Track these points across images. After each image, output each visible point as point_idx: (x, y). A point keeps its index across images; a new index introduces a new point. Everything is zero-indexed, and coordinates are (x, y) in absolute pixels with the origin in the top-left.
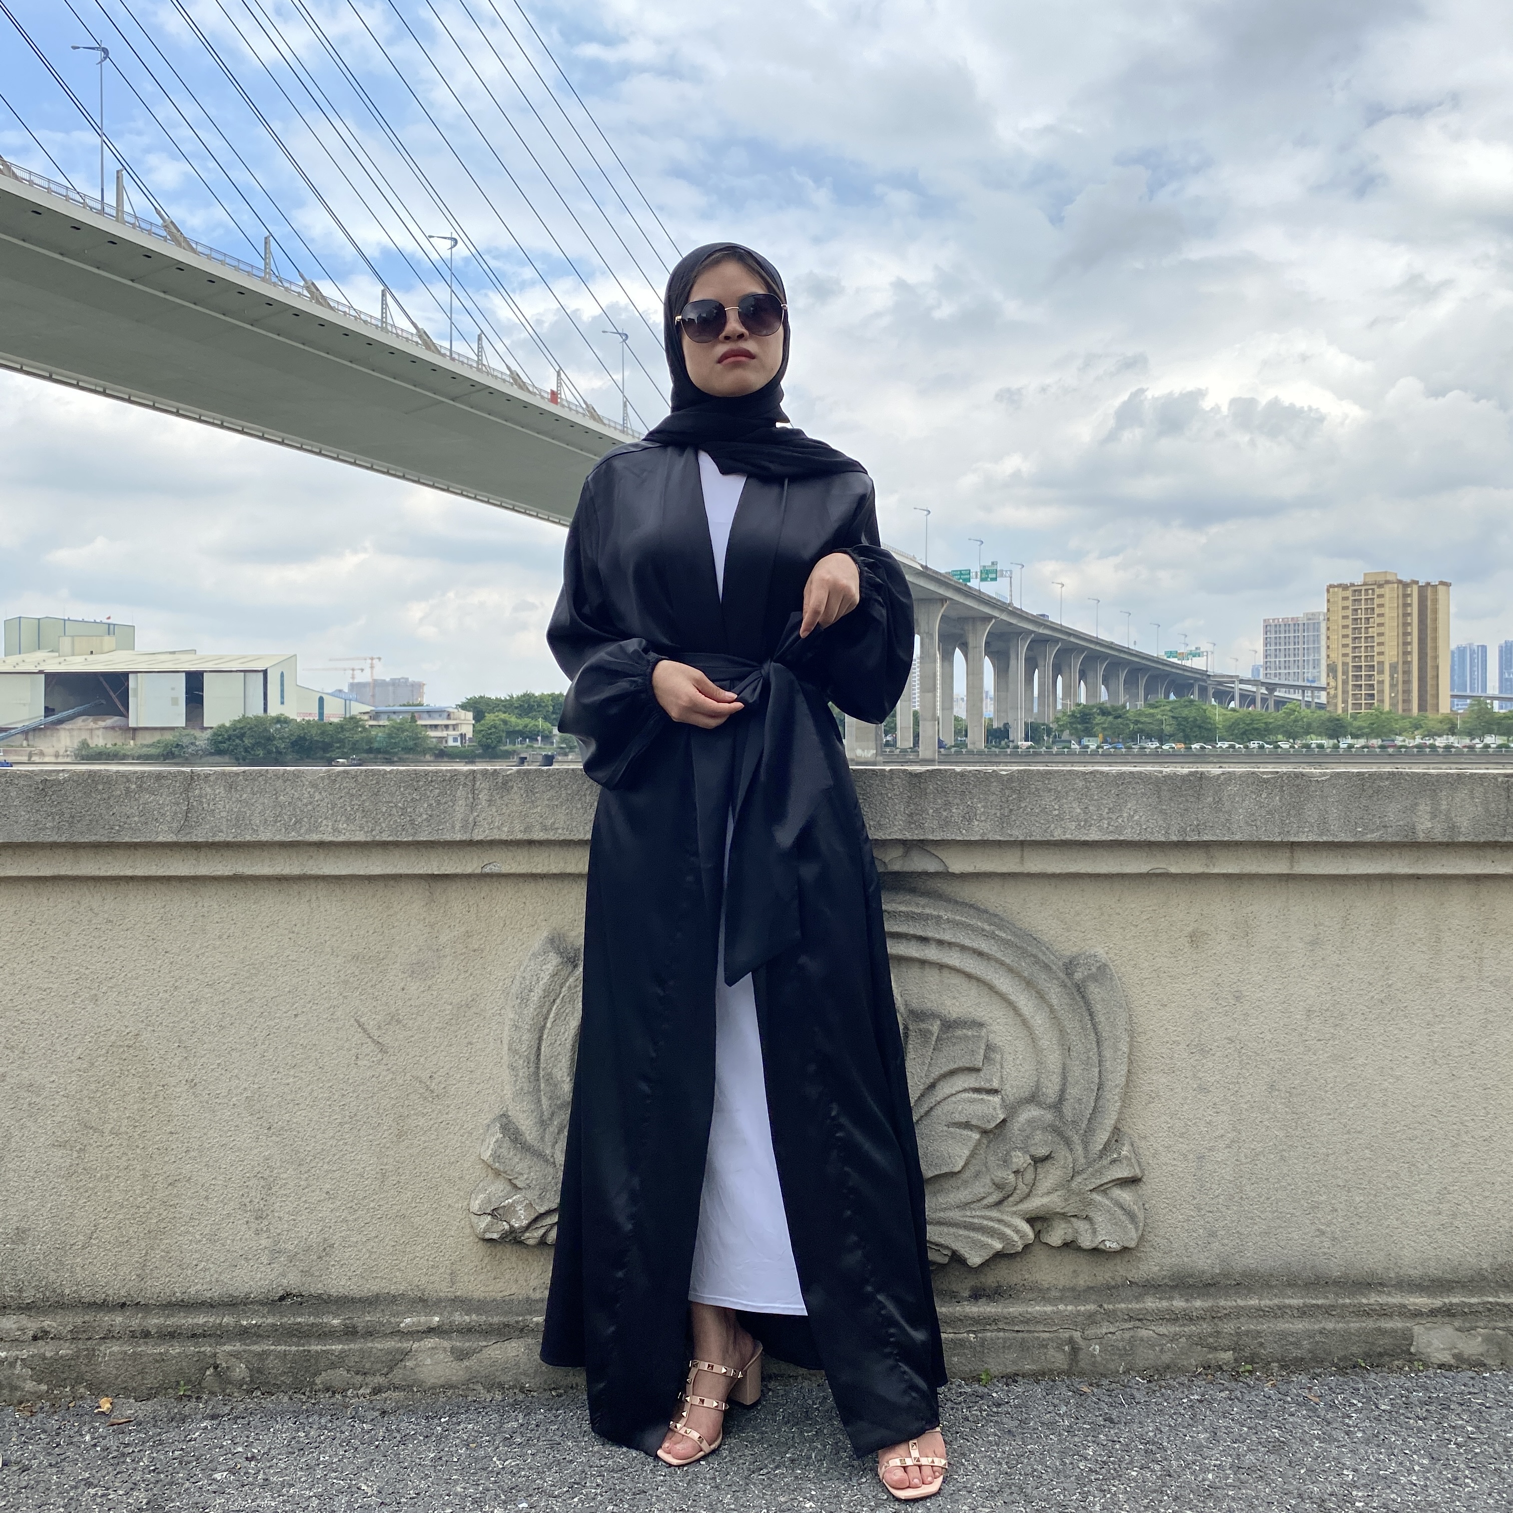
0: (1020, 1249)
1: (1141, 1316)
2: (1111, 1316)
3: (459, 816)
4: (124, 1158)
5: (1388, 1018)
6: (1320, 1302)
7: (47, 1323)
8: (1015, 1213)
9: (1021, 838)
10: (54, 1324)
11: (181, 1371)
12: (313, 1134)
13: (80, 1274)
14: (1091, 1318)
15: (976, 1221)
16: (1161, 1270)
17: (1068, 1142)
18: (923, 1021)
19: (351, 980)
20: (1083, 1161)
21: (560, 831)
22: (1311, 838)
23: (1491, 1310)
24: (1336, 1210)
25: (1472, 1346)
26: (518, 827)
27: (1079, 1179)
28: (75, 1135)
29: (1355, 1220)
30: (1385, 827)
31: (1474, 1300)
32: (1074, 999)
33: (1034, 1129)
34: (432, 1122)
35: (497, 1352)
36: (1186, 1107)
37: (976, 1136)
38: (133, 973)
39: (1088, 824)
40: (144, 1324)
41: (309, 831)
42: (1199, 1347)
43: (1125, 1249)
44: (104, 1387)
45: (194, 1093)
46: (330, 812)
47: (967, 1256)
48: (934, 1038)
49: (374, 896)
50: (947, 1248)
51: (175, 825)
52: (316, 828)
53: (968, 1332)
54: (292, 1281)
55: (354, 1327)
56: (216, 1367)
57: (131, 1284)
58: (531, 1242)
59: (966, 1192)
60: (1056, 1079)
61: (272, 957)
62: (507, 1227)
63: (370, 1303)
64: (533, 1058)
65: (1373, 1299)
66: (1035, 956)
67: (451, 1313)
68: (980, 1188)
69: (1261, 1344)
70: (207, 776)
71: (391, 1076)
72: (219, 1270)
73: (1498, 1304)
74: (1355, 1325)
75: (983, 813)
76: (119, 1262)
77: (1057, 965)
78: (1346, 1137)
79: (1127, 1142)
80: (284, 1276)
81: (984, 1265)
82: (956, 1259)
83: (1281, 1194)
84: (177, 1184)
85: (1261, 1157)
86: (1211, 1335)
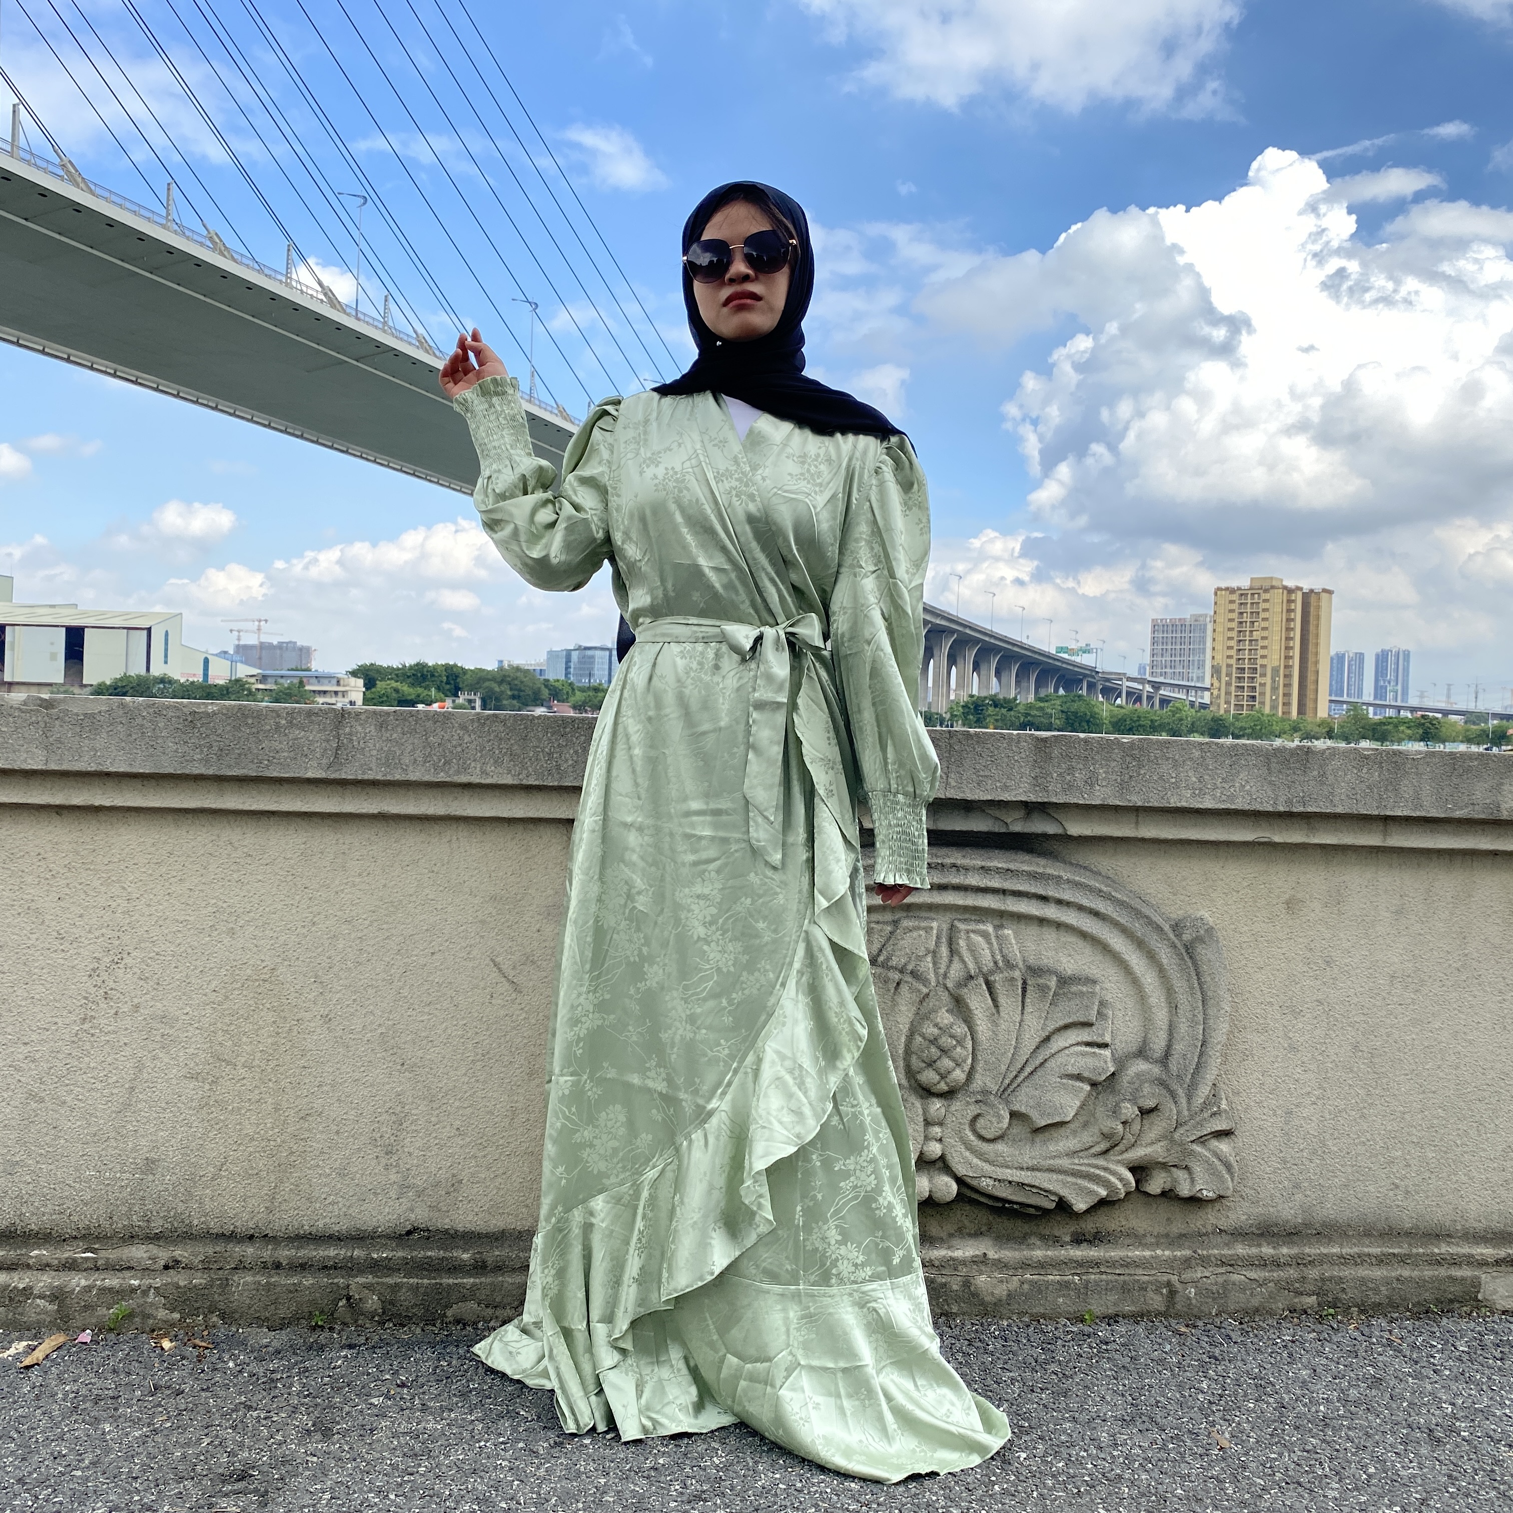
0: (1122, 1196)
1: (1233, 1262)
2: (1205, 1261)
4: (257, 1092)
5: (1464, 985)
6: (1396, 1251)
7: (178, 1253)
8: (1119, 1162)
9: (1139, 804)
10: (186, 1254)
11: (313, 1302)
12: (445, 1071)
13: (208, 1205)
14: (1187, 1263)
15: (1083, 1168)
16: (1249, 1218)
17: (1173, 1095)
18: (1040, 976)
19: (488, 919)
20: (1186, 1113)
22: (1406, 813)
24: (1410, 1166)
27: (1181, 1130)
28: (207, 1067)
29: (1427, 1175)
30: (1472, 804)
32: (1183, 959)
33: (1142, 1083)
36: (1276, 1065)
37: (1087, 1088)
38: (272, 907)
39: (1202, 793)
40: (275, 1255)
41: (458, 772)
42: (1286, 1292)
43: (1221, 1197)
44: (237, 1316)
45: (328, 1028)
46: (479, 754)
47: (1073, 1201)
48: (1051, 993)
49: (512, 839)
50: (1055, 1194)
51: (324, 761)
52: (465, 769)
53: (1073, 1274)
54: (420, 1215)
55: (484, 1262)
56: (349, 1298)
57: (260, 1216)
59: (1076, 1141)
60: (1163, 1035)
61: (411, 896)
63: (497, 1239)
65: (1443, 1249)
66: (1149, 918)
68: (1088, 1136)
69: (1343, 1290)
70: (358, 714)
71: (524, 1015)
72: (348, 1204)
74: (1428, 1273)
75: (1104, 779)
76: (249, 1194)
77: (1167, 928)
78: (1421, 1096)
79: (1223, 1096)
80: (412, 1210)
81: (1088, 1211)
82: (1063, 1206)
83: (1361, 1149)
84: (309, 1118)
85: (1343, 1114)
86: (1297, 1280)
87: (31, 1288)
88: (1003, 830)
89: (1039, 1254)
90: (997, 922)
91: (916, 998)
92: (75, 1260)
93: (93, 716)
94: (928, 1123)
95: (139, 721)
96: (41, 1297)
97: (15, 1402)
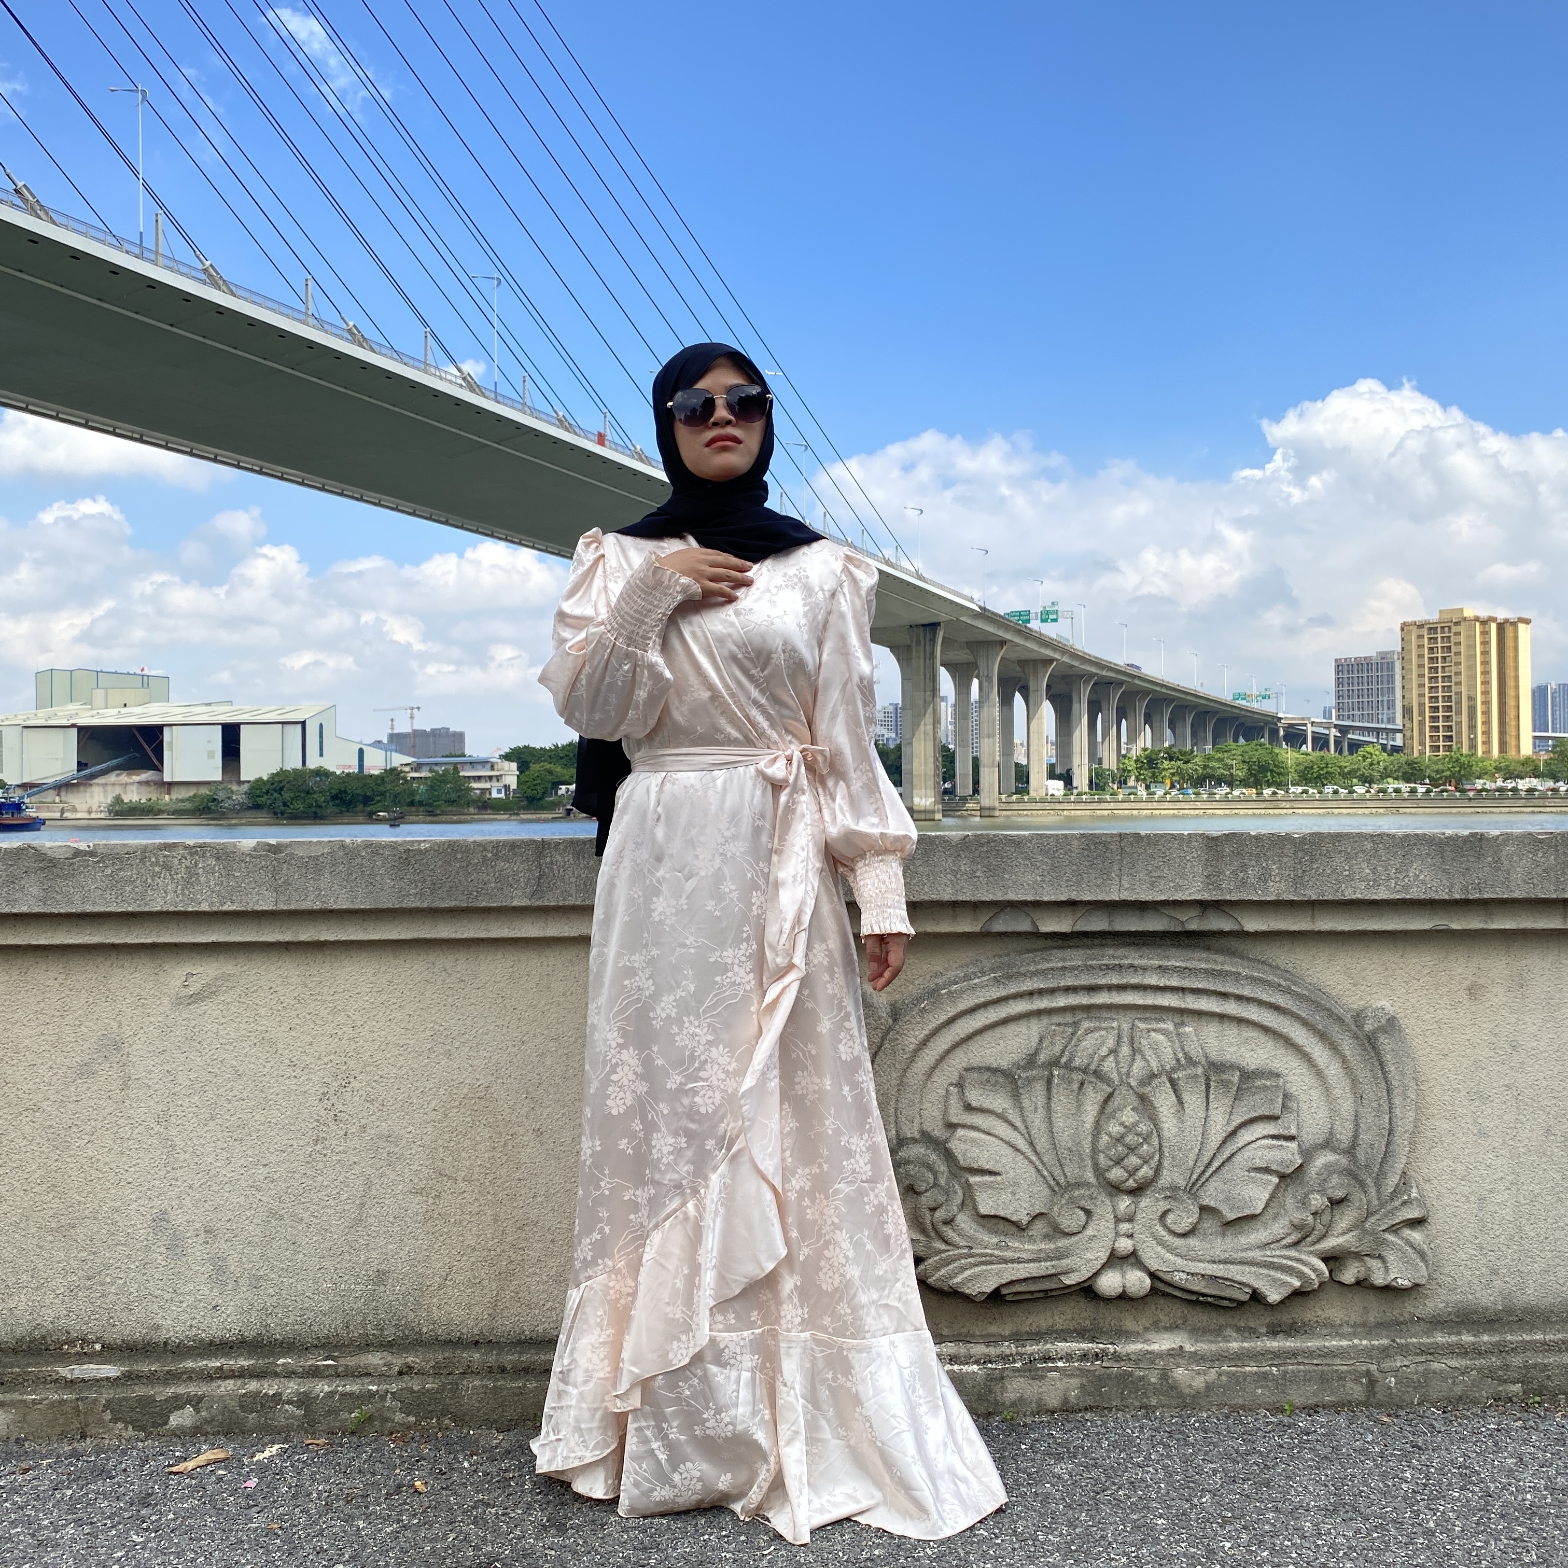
0: (1316, 1287)
1: (1432, 1351)
2: (1404, 1350)
4: (476, 1204)
7: (411, 1359)
8: (1311, 1252)
9: (1314, 898)
10: (417, 1361)
13: (436, 1313)
14: (1385, 1352)
15: (1275, 1260)
16: (1447, 1306)
17: (1362, 1185)
18: (1223, 1072)
20: (1376, 1202)
27: (1372, 1219)
28: (430, 1182)
32: (1365, 1050)
33: (1330, 1174)
36: (1467, 1151)
37: (1276, 1180)
38: (484, 1029)
39: (1376, 885)
40: (500, 1360)
42: (1490, 1380)
43: (1417, 1285)
44: (467, 1418)
47: (1267, 1293)
48: (1235, 1088)
50: (1249, 1286)
51: (528, 891)
53: (1270, 1366)
57: (484, 1323)
59: (1266, 1233)
60: (1350, 1126)
66: (1329, 1010)
68: (1278, 1228)
69: (1549, 1377)
75: (1278, 874)
76: (473, 1302)
77: (1348, 1018)
79: (1414, 1185)
81: (1282, 1302)
82: (1256, 1297)
83: (1559, 1234)
84: (527, 1228)
85: (1539, 1198)
86: (1500, 1368)
87: (280, 1394)
88: (1178, 929)
89: (1234, 1345)
90: (1178, 1019)
91: (1100, 1097)
92: (317, 1367)
93: (316, 858)
94: (1118, 1220)
95: (358, 860)
96: (290, 1402)
97: (274, 1502)
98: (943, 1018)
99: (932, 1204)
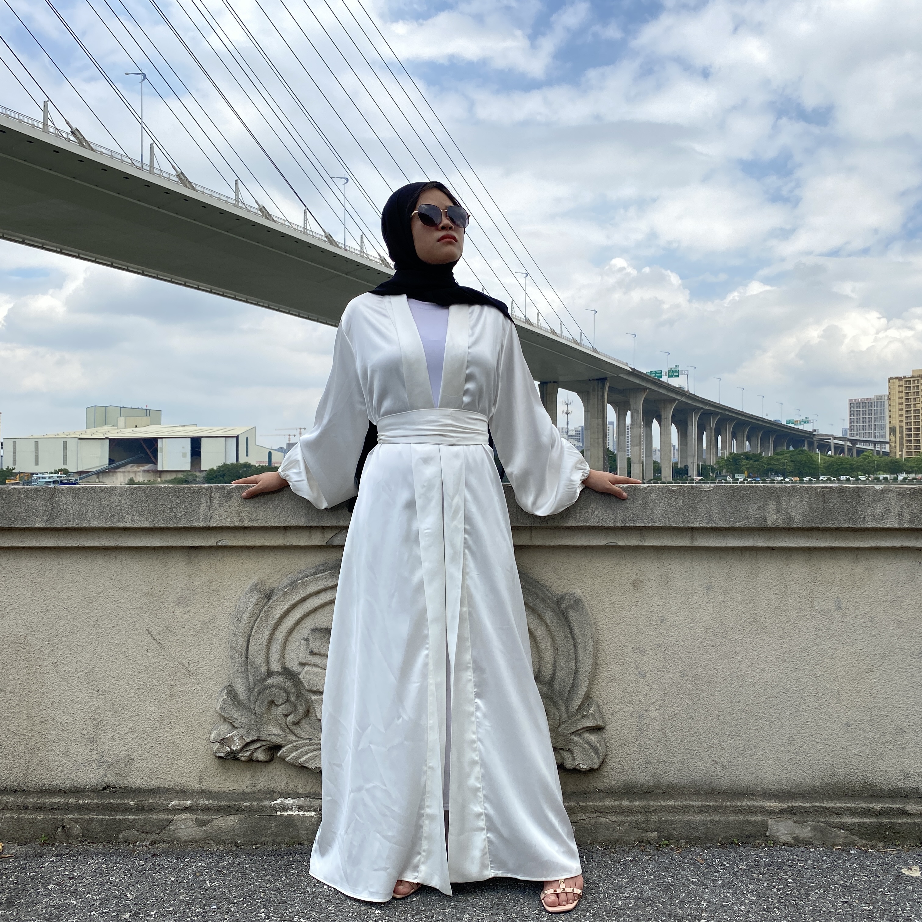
1: (602, 810)
2: (583, 809)
3: (202, 512)
4: (18, 707)
5: (755, 633)
6: (711, 804)
9: (528, 525)
11: (43, 829)
12: (122, 695)
14: (571, 810)
16: (617, 783)
17: (556, 705)
19: (144, 606)
20: (565, 716)
21: (260, 521)
22: (702, 525)
23: (818, 811)
24: (724, 749)
25: (805, 832)
26: (236, 518)
27: (563, 727)
29: (737, 755)
30: (748, 518)
31: (807, 805)
32: (560, 620)
34: (189, 689)
35: (222, 822)
36: (632, 685)
38: (24, 601)
40: (25, 802)
41: (119, 521)
42: (636, 829)
43: (592, 769)
45: (56, 670)
46: (130, 510)
49: (157, 559)
51: (44, 518)
54: (110, 778)
55: (143, 806)
56: (63, 828)
57: (20, 779)
58: (243, 759)
60: (550, 668)
61: (100, 593)
62: (229, 750)
63: (154, 793)
64: (244, 652)
65: (746, 803)
66: (537, 594)
67: (198, 799)
69: (674, 828)
70: (63, 490)
71: (166, 662)
72: (69, 772)
73: (822, 807)
74: (732, 818)
76: (14, 766)
77: (553, 599)
78: (730, 705)
79: (594, 705)
80: (106, 776)
83: (691, 739)
84: (47, 722)
85: (678, 716)
86: (643, 822)
98: (298, 598)
99: (286, 712)
